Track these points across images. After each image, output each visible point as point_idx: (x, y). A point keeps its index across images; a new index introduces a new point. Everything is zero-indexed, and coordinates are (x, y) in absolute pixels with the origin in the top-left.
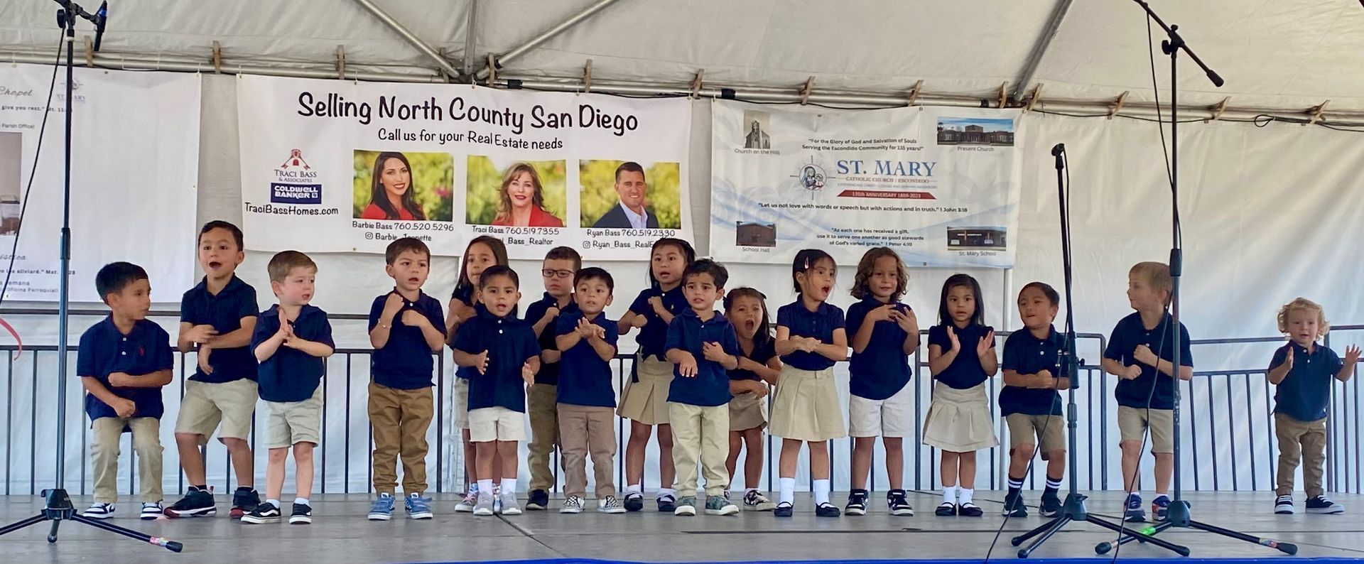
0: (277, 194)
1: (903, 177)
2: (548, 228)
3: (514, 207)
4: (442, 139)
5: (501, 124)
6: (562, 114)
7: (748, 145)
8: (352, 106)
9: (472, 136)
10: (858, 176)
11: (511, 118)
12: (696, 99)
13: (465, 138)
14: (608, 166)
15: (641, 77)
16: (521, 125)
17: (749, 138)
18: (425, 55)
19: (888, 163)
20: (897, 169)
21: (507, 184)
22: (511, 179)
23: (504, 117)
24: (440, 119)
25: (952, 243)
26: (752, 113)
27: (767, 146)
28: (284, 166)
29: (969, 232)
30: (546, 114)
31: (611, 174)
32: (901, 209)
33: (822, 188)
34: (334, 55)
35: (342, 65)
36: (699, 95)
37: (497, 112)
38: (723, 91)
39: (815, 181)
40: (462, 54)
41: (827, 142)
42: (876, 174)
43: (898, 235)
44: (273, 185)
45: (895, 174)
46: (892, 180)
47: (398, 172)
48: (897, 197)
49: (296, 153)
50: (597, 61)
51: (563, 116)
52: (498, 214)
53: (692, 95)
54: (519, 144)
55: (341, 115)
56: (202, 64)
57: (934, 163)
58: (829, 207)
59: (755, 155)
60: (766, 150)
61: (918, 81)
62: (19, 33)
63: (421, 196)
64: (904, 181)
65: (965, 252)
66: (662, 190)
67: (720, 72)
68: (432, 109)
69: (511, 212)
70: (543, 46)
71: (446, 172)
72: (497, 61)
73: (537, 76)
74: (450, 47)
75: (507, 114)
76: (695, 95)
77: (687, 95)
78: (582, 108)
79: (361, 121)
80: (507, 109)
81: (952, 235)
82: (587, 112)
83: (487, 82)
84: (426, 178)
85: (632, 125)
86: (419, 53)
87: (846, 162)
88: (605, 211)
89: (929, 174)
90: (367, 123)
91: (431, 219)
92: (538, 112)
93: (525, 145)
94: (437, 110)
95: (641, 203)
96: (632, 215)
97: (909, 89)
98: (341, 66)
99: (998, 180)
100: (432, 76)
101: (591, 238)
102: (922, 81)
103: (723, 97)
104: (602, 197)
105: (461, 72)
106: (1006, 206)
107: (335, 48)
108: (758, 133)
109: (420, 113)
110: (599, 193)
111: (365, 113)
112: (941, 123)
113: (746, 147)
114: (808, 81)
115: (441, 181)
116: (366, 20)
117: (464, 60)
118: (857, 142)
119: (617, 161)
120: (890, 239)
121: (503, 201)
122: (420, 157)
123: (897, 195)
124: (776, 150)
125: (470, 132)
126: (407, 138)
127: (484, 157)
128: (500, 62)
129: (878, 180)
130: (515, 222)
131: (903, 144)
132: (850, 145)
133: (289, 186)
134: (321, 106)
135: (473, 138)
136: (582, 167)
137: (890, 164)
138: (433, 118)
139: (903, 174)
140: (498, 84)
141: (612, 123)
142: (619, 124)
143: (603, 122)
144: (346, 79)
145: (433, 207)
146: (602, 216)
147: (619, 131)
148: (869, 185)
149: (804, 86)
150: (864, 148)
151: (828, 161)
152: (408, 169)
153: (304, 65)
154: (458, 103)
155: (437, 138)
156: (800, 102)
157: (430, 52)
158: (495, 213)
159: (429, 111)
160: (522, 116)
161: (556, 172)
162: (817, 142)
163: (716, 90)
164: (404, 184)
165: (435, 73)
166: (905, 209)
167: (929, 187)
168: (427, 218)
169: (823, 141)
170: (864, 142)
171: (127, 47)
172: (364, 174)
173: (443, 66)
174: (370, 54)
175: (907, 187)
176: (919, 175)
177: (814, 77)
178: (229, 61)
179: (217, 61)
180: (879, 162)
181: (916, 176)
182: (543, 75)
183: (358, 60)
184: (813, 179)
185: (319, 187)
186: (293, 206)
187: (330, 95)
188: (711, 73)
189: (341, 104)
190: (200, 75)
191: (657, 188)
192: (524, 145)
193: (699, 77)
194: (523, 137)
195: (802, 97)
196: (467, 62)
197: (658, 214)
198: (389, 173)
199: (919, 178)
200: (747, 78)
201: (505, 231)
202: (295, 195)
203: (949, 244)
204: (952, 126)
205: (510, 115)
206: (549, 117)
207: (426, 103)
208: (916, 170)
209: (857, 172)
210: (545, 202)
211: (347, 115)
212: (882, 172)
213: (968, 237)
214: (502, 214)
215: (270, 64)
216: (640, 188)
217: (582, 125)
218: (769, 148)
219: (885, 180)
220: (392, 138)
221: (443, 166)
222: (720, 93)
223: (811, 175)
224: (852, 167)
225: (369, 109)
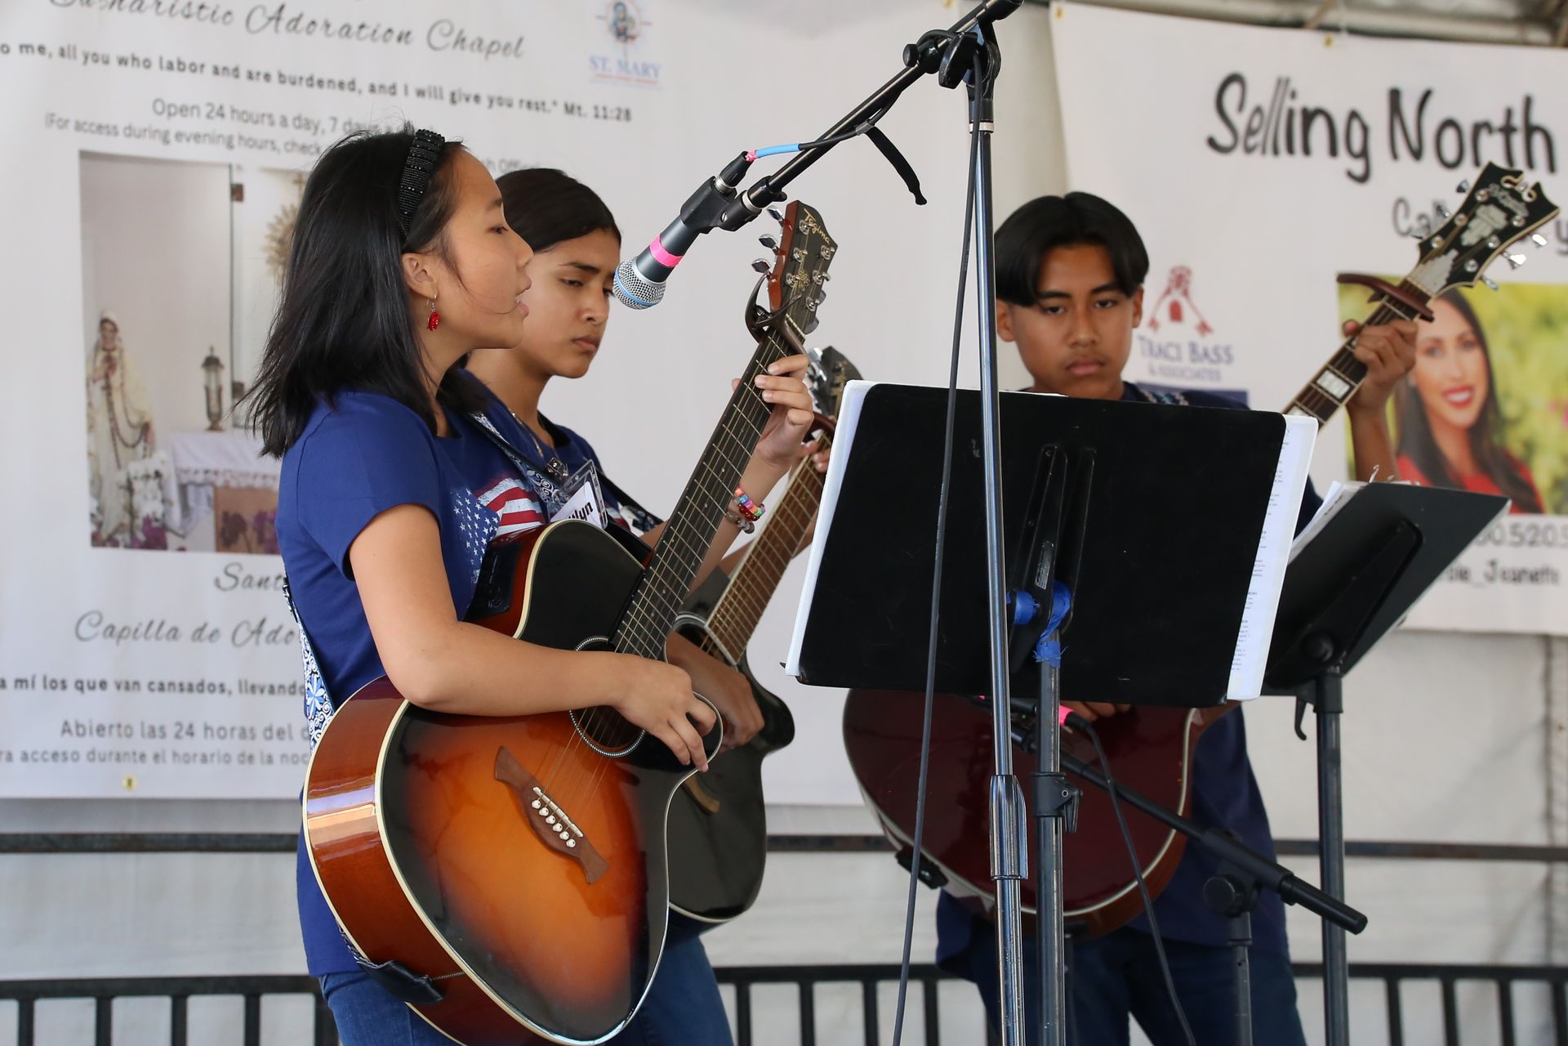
8: (1321, 120)
24: (1551, 167)
47: (1451, 348)
49: (1177, 280)
68: (1524, 135)
79: (1347, 174)
90: (1363, 179)
94: (1538, 141)
109: (1491, 149)
111: (1355, 145)
122: (1507, 300)
138: (1531, 165)
152: (1477, 338)
155: (1546, 233)
159: (1518, 140)
164: (1473, 390)
189: (1291, 114)
198: (1429, 351)
207: (1511, 113)
211: (1307, 150)
225: (1365, 130)
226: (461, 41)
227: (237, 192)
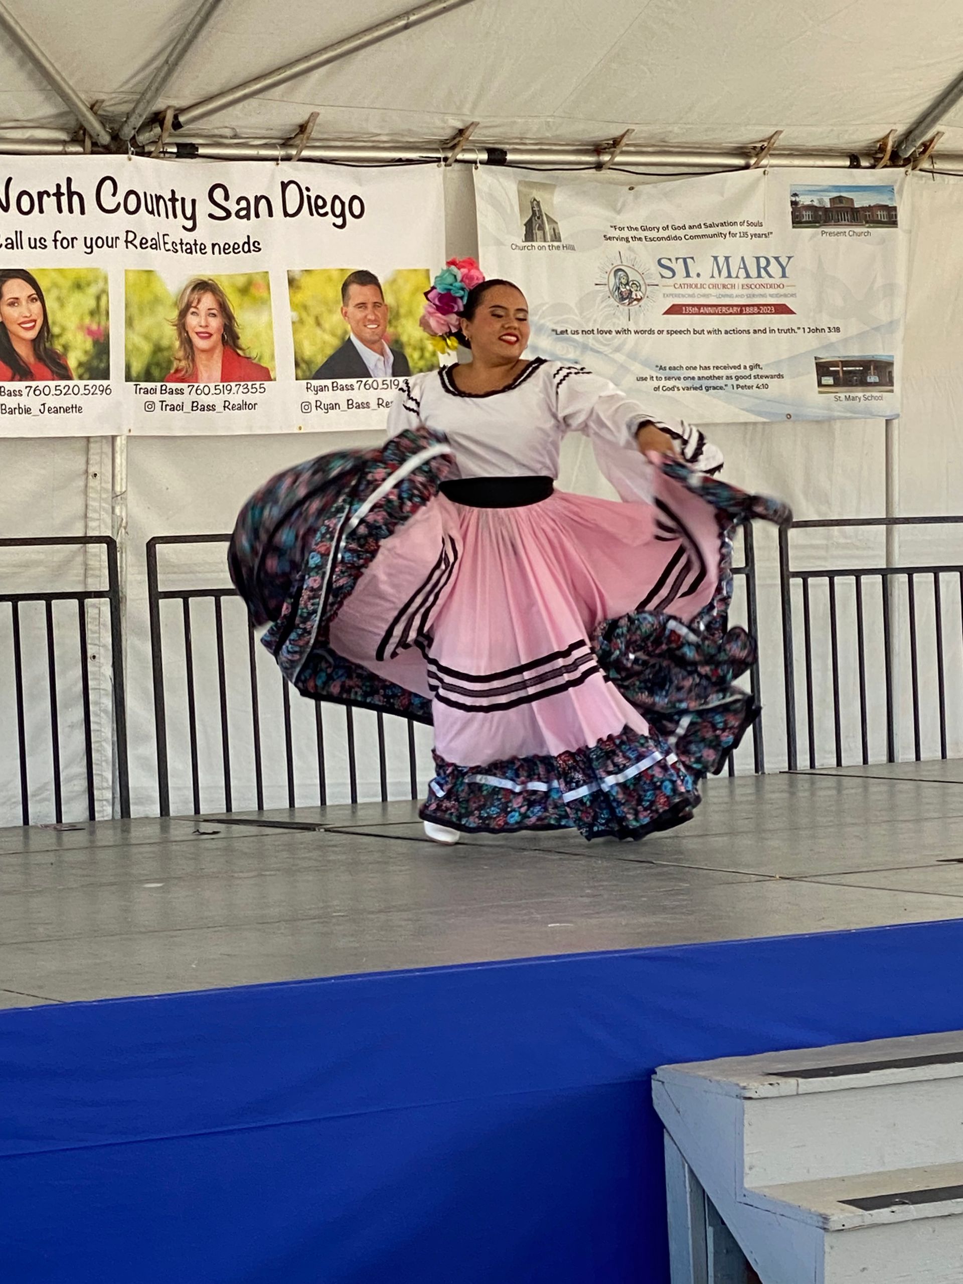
1: (748, 281)
2: (250, 384)
3: (196, 352)
4: (88, 245)
5: (168, 217)
6: (255, 198)
7: (529, 236)
9: (130, 239)
10: (688, 281)
11: (179, 206)
12: (450, 166)
13: (122, 243)
14: (330, 280)
16: (194, 217)
17: (529, 225)
19: (727, 258)
20: (740, 268)
21: (182, 314)
22: (188, 306)
23: (170, 205)
24: (82, 212)
25: (822, 383)
26: (529, 186)
27: (555, 237)
29: (845, 363)
30: (232, 197)
31: (334, 292)
32: (749, 332)
33: (640, 303)
36: (456, 160)
38: (491, 151)
39: (630, 292)
41: (637, 229)
42: (713, 277)
43: (747, 372)
45: (737, 277)
46: (733, 286)
47: (24, 302)
48: (743, 312)
51: (258, 200)
52: (175, 364)
53: (445, 159)
54: (193, 248)
57: (789, 258)
58: (651, 332)
59: (540, 253)
60: (556, 244)
63: (62, 341)
64: (749, 287)
65: (843, 395)
68: (67, 196)
69: (193, 360)
73: (221, 137)
75: (174, 200)
76: (450, 160)
77: (437, 160)
78: (284, 186)
80: (174, 192)
81: (823, 369)
82: (292, 192)
83: (150, 151)
84: (66, 310)
85: (357, 210)
87: (670, 259)
88: (330, 352)
89: (784, 276)
91: (81, 378)
92: (219, 194)
93: (203, 248)
94: (76, 199)
95: (382, 336)
96: (369, 357)
99: (880, 282)
100: (65, 143)
101: (311, 397)
103: (490, 162)
104: (324, 331)
106: (891, 322)
108: (540, 218)
109: (50, 203)
110: (318, 324)
112: (795, 195)
113: (527, 239)
115: (92, 314)
118: (680, 227)
119: (342, 270)
120: (737, 378)
121: (181, 343)
122: (56, 277)
123: (741, 310)
124: (569, 243)
125: (128, 232)
126: (32, 245)
127: (151, 271)
129: (715, 286)
130: (200, 376)
131: (744, 228)
132: (670, 232)
135: (132, 243)
136: (291, 282)
137: (730, 259)
138: (71, 211)
139: (748, 276)
141: (328, 208)
142: (338, 210)
143: (317, 206)
145: (84, 358)
146: (325, 360)
147: (340, 221)
148: (704, 296)
150: (692, 237)
151: (644, 259)
152: (40, 296)
154: (108, 185)
155: (80, 244)
156: (599, 166)
158: (170, 362)
159: (64, 200)
160: (194, 202)
161: (255, 292)
162: (621, 229)
163: (478, 151)
164: (37, 321)
166: (755, 332)
167: (785, 296)
168: (74, 375)
169: (630, 228)
170: (689, 227)
175: (754, 296)
176: (771, 276)
180: (715, 258)
181: (766, 280)
182: (232, 135)
184: (628, 287)
191: (403, 311)
192: (201, 249)
195: (603, 158)
197: (408, 351)
198: (13, 304)
199: (769, 280)
203: (820, 384)
204: (812, 198)
205: (178, 200)
206: (237, 202)
207: (58, 186)
208: (765, 269)
210: (243, 341)
212: (720, 274)
213: (844, 372)
214: (181, 364)
216: (378, 313)
217: (286, 214)
218: (558, 241)
219: (724, 287)
220: (12, 245)
221: (92, 290)
222: (486, 157)
223: (624, 281)
224: (679, 267)
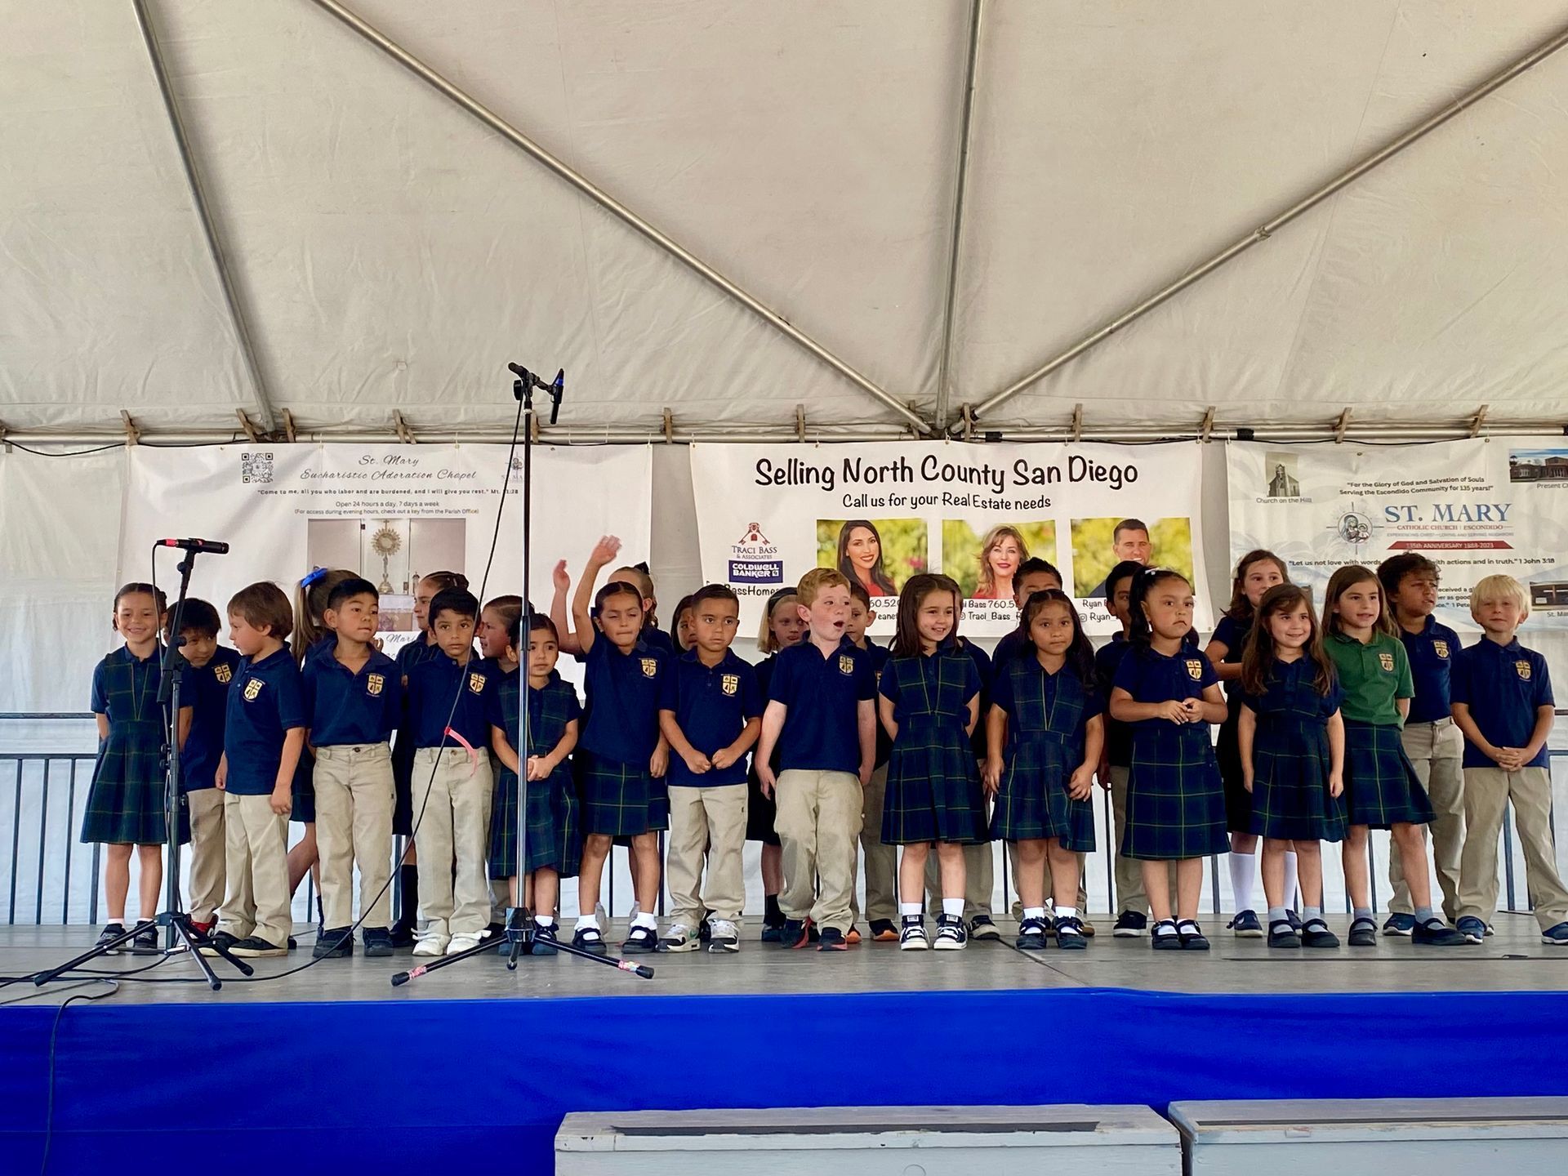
0: (736, 573)
1: (1470, 523)
3: (996, 577)
4: (914, 502)
5: (979, 483)
6: (1049, 468)
7: (1273, 492)
8: (813, 472)
9: (946, 498)
10: (1411, 523)
11: (990, 475)
12: (1206, 442)
13: (939, 501)
14: (1105, 526)
15: (1140, 420)
16: (1001, 483)
17: (1273, 485)
18: (892, 411)
19: (1449, 507)
20: (1461, 513)
21: (987, 551)
22: (993, 545)
23: (982, 475)
24: (911, 480)
25: (1537, 602)
26: (1277, 455)
27: (1296, 493)
28: (742, 542)
29: (1558, 587)
30: (1031, 468)
31: (1108, 534)
32: (1469, 562)
33: (1368, 540)
34: (794, 416)
35: (802, 426)
36: (1210, 438)
37: (975, 470)
38: (1239, 431)
39: (1358, 532)
40: (933, 406)
41: (1371, 485)
42: (1435, 520)
44: (731, 563)
45: (1459, 520)
46: (1455, 527)
47: (865, 543)
48: (1463, 548)
49: (754, 527)
50: (1087, 406)
51: (1050, 470)
52: (980, 586)
53: (1201, 437)
54: (1000, 505)
55: (802, 482)
56: (653, 434)
57: (1508, 505)
59: (1282, 506)
60: (1294, 498)
61: (1482, 406)
62: (462, 411)
63: (892, 569)
64: (1470, 528)
65: (1555, 612)
66: (1171, 550)
67: (1233, 409)
68: (901, 470)
69: (994, 583)
70: (1025, 391)
71: (919, 539)
72: (973, 412)
73: (1019, 426)
74: (921, 399)
75: (986, 471)
76: (1205, 438)
77: (1195, 438)
78: (1071, 460)
79: (823, 488)
80: (986, 466)
81: (1537, 592)
82: (1078, 464)
83: (962, 437)
84: (898, 546)
85: (1131, 477)
86: (887, 409)
87: (1396, 508)
88: (1104, 578)
89: (1503, 519)
90: (831, 489)
92: (1021, 467)
93: (1008, 505)
94: (907, 471)
97: (1470, 416)
98: (800, 428)
100: (901, 433)
102: (1487, 406)
103: (1240, 438)
104: (1099, 562)
105: (933, 427)
107: (794, 407)
108: (1283, 478)
109: (888, 475)
110: (1095, 557)
111: (827, 479)
112: (1513, 457)
113: (1271, 495)
114: (1344, 414)
115: (914, 550)
116: (827, 376)
117: (936, 412)
118: (1408, 484)
119: (1115, 519)
120: (1458, 598)
121: (985, 570)
122: (890, 525)
123: (1463, 545)
124: (1306, 497)
125: (945, 493)
126: (874, 504)
127: (961, 521)
128: (976, 413)
129: (1438, 527)
130: (998, 593)
131: (1466, 483)
132: (1400, 487)
133: (747, 563)
134: (780, 474)
135: (948, 501)
136: (1074, 528)
137: (1452, 508)
138: (903, 480)
139: (1470, 519)
140: (975, 438)
141: (1107, 475)
142: (1115, 476)
143: (1097, 474)
144: (807, 442)
146: (1100, 584)
147: (1116, 484)
148: (1427, 535)
149: (1338, 421)
150: (1417, 491)
151: (1373, 508)
152: (877, 538)
153: (762, 429)
154: (931, 461)
155: (907, 502)
156: (1335, 439)
157: (898, 406)
158: (976, 585)
159: (899, 472)
160: (1002, 473)
161: (1044, 535)
162: (1356, 485)
163: (1230, 431)
164: (873, 555)
165: (903, 430)
166: (1475, 562)
167: (1504, 534)
168: (900, 594)
169: (1365, 485)
170: (1417, 483)
171: (575, 420)
172: (828, 546)
173: (913, 421)
174: (833, 412)
175: (1474, 534)
176: (1490, 520)
177: (1351, 409)
178: (682, 430)
179: (668, 431)
180: (1437, 507)
181: (1486, 522)
182: (1026, 424)
183: (819, 421)
184: (1356, 529)
185: (780, 564)
186: (752, 585)
187: (790, 461)
188: (1224, 411)
189: (802, 470)
190: (651, 446)
191: (1164, 548)
192: (1006, 505)
193: (1209, 416)
194: (1005, 496)
195: (1336, 433)
196: (939, 416)
198: (857, 544)
199: (1490, 523)
200: (1268, 412)
201: (988, 605)
202: (754, 573)
204: (1529, 459)
205: (989, 472)
206: (1034, 472)
207: (895, 463)
208: (1485, 514)
209: (1411, 519)
211: (808, 481)
212: (1442, 519)
213: (1557, 594)
214: (984, 586)
215: (726, 430)
216: (1144, 549)
217: (1072, 479)
218: (1299, 495)
219: (1446, 527)
220: (858, 504)
221: (916, 533)
222: (1236, 434)
223: (1353, 525)
224: (1404, 514)
225: (832, 473)
226: (451, 475)
227: (363, 527)
